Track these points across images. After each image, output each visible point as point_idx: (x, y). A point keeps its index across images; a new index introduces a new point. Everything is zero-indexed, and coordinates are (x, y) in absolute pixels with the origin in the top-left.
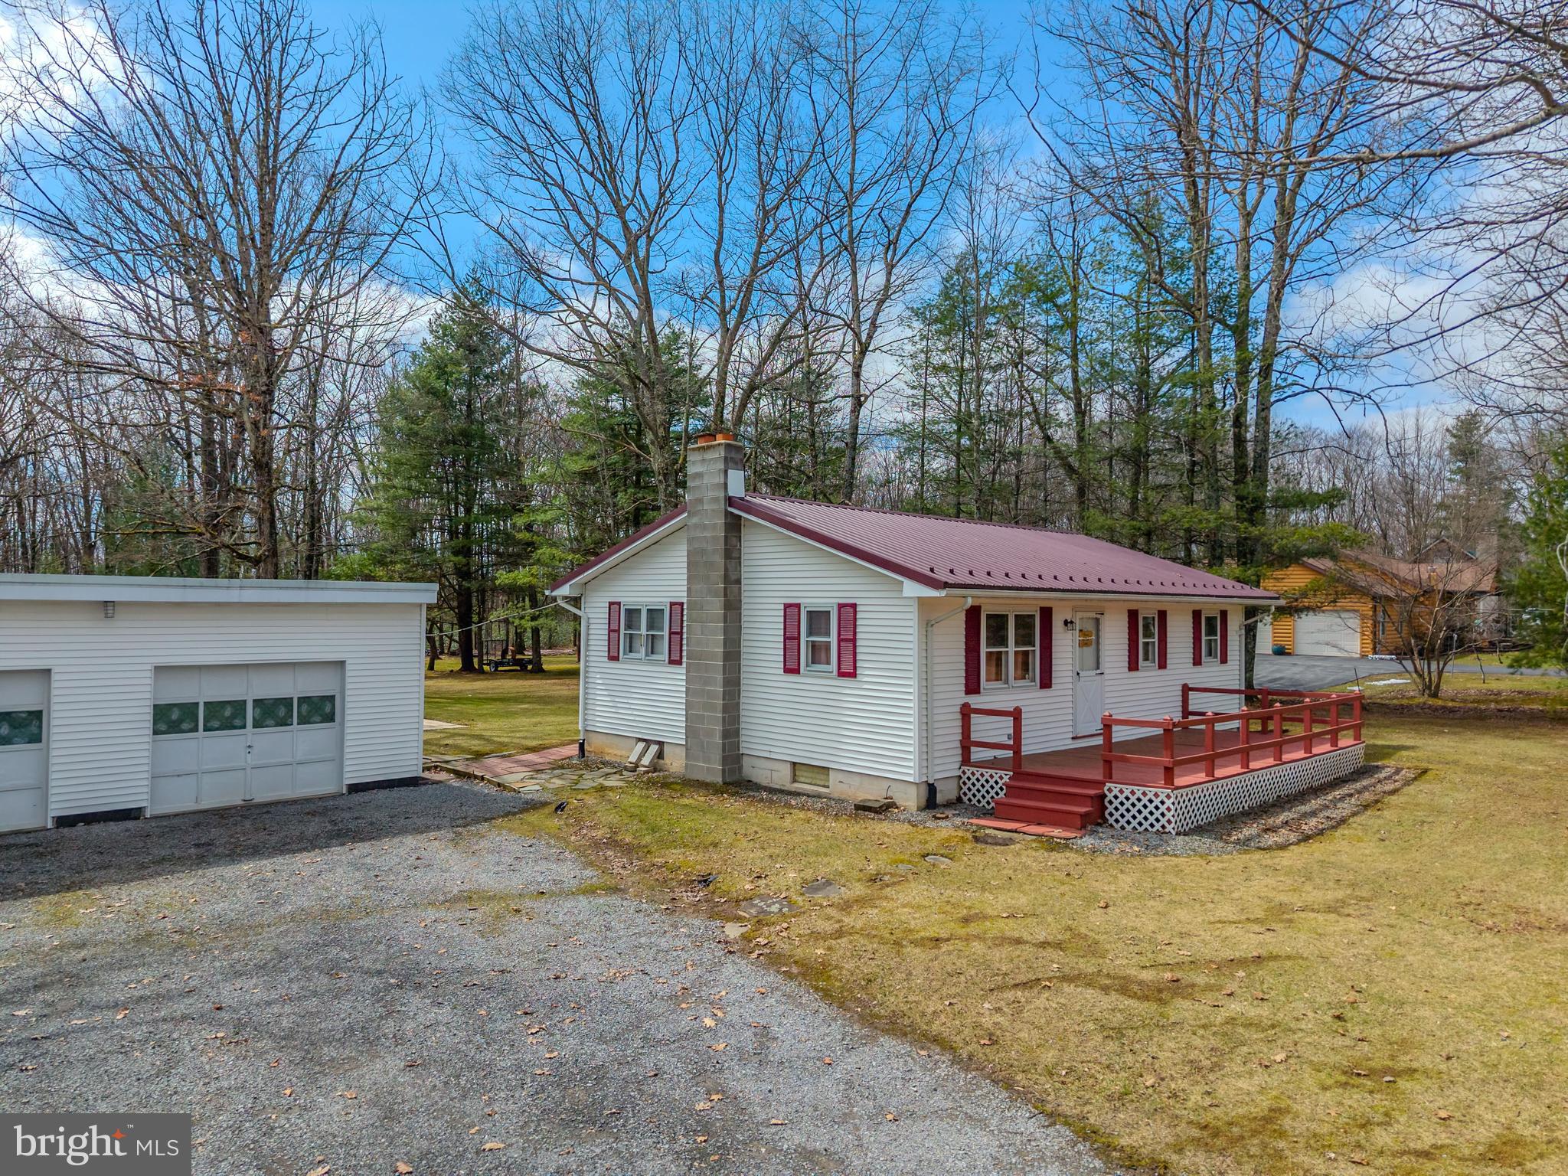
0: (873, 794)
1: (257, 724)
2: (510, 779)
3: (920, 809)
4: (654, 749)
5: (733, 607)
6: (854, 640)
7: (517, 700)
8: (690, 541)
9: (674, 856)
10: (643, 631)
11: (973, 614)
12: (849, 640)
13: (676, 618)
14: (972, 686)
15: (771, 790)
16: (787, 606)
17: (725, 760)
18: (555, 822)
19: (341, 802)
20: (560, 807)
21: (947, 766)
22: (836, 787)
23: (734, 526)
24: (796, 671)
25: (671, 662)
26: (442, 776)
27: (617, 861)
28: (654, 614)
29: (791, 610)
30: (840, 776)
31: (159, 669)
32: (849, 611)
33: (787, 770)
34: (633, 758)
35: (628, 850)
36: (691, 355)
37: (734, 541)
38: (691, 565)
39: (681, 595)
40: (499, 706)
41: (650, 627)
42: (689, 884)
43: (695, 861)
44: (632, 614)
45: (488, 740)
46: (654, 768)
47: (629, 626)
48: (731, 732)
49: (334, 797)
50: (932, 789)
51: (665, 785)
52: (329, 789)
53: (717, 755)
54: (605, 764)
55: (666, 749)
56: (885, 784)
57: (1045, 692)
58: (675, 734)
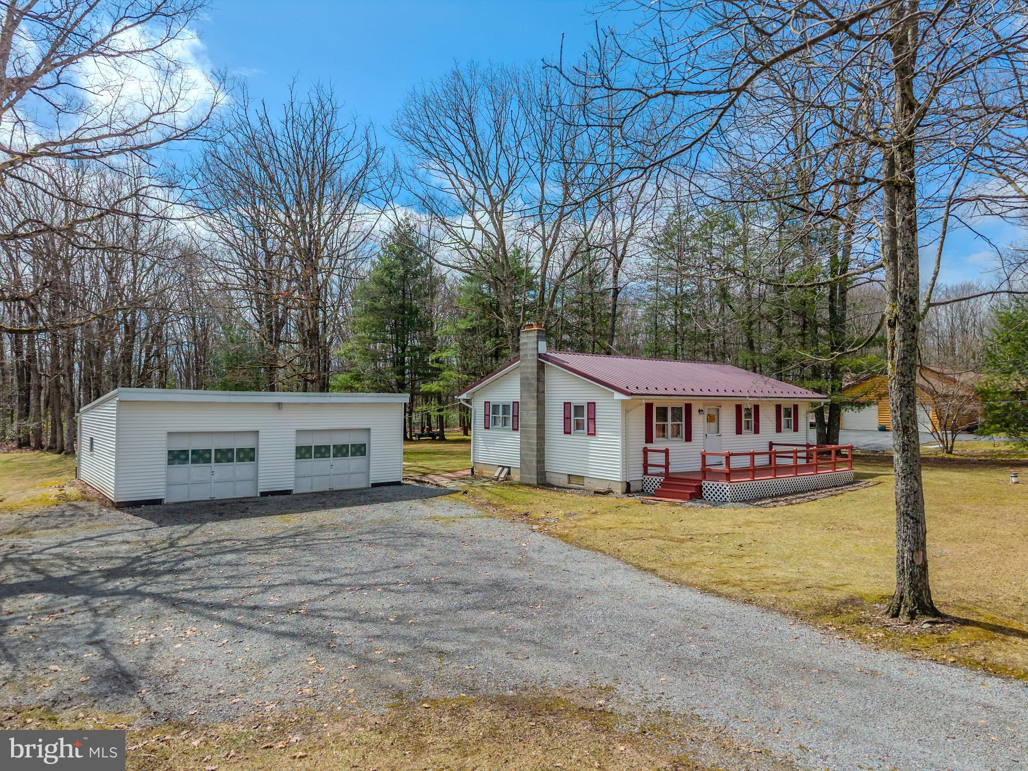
0: (602, 488)
1: (335, 456)
2: (441, 483)
3: (623, 493)
4: (506, 470)
5: (541, 404)
6: (594, 419)
7: (434, 453)
8: (521, 374)
9: (514, 507)
10: (501, 415)
11: (649, 407)
12: (592, 419)
13: (516, 409)
14: (649, 439)
15: (558, 487)
16: (565, 403)
17: (538, 474)
18: (464, 497)
19: (370, 490)
20: (465, 492)
21: (636, 475)
22: (587, 484)
23: (541, 367)
24: (570, 433)
25: (514, 429)
26: (410, 482)
27: (491, 509)
28: (506, 407)
29: (567, 405)
30: (589, 480)
31: (298, 431)
32: (592, 405)
33: (566, 478)
34: (496, 475)
35: (496, 506)
36: (527, 262)
37: (541, 374)
38: (522, 385)
39: (518, 399)
40: (427, 456)
41: (504, 413)
42: (521, 516)
43: (523, 509)
44: (496, 407)
45: (428, 469)
46: (506, 479)
47: (494, 413)
48: (541, 461)
49: (366, 489)
50: (628, 484)
51: (511, 485)
52: (363, 485)
53: (534, 472)
54: (484, 477)
55: (512, 470)
56: (608, 483)
57: (688, 443)
58: (516, 463)
